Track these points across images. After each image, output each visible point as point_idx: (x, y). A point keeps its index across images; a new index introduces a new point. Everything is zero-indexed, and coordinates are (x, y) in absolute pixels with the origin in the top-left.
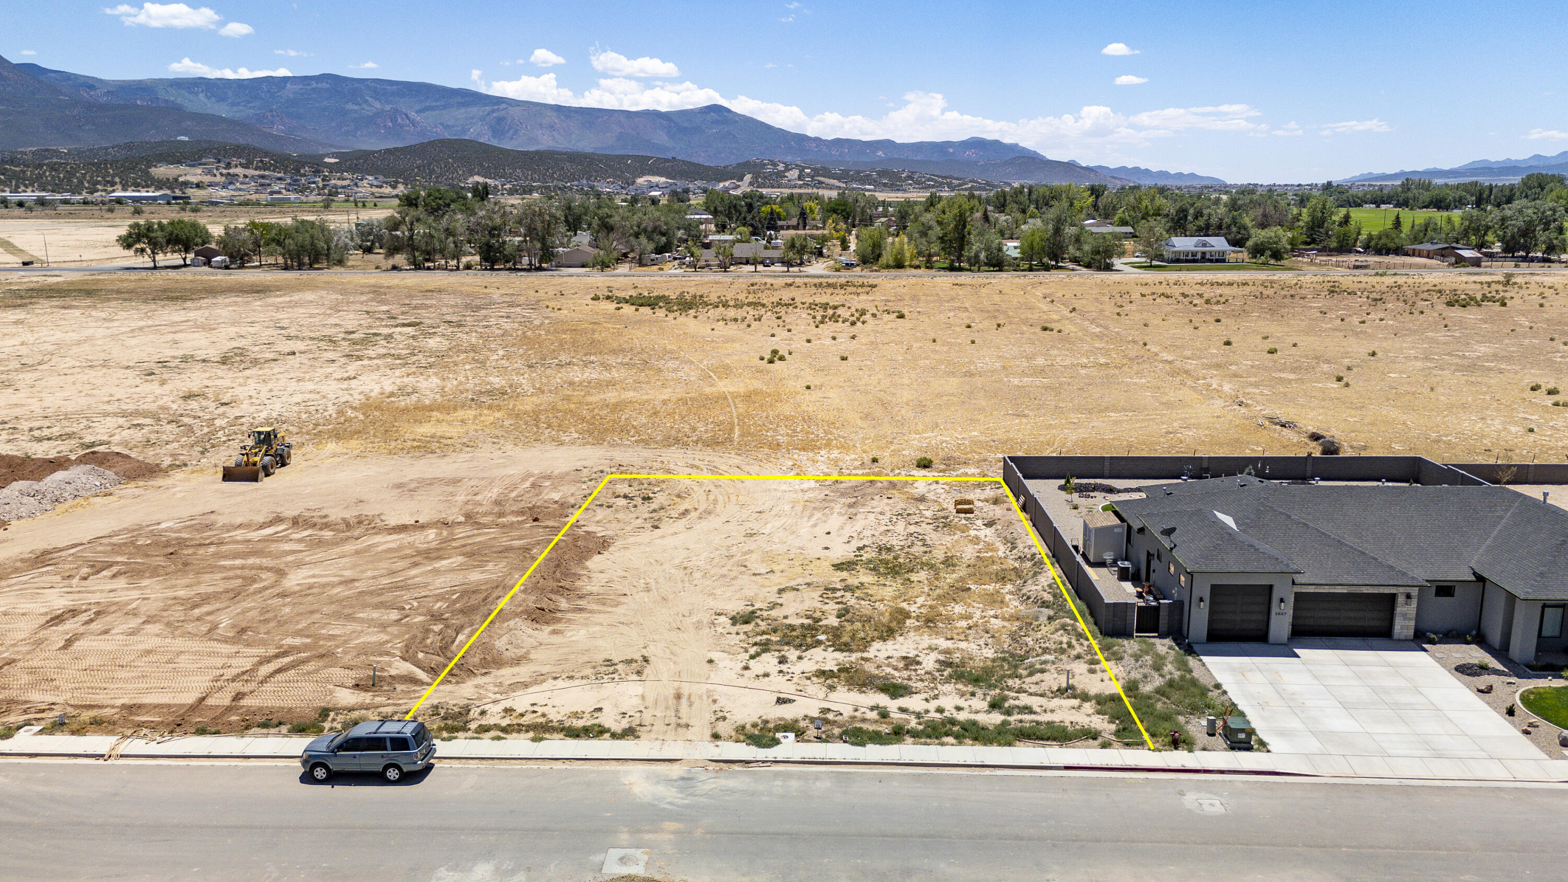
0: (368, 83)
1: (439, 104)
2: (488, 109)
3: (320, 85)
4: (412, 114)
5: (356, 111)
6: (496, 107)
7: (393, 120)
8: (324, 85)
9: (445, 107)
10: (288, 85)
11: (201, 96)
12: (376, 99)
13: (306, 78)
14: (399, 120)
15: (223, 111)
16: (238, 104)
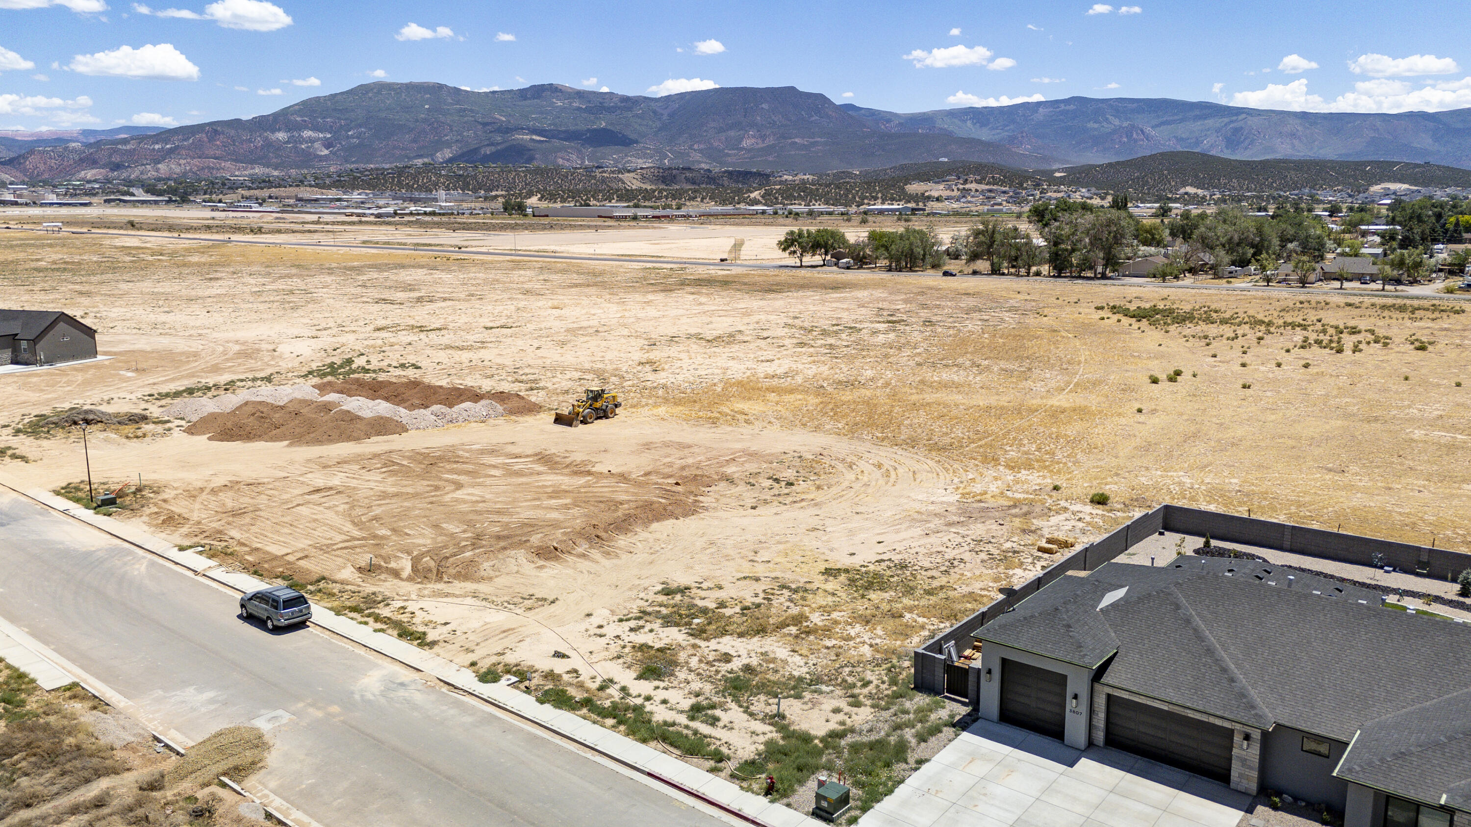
1: (1176, 117)
2: (1226, 120)
3: (1068, 108)
6: (1234, 118)
7: (1129, 135)
8: (1072, 107)
9: (1182, 121)
10: (1041, 110)
12: (1115, 117)
14: (1135, 135)
15: (985, 135)
16: (997, 128)
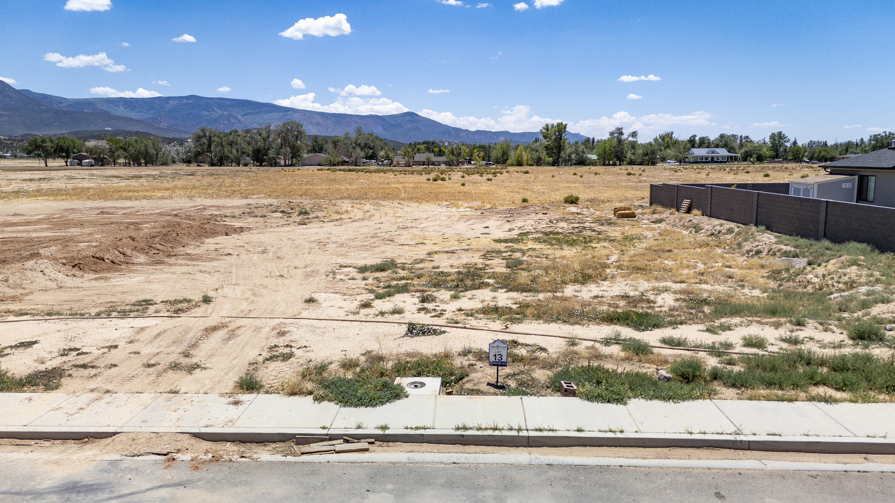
0: (215, 100)
1: (254, 111)
2: (282, 114)
3: (188, 101)
4: (239, 117)
5: (207, 115)
6: (286, 113)
7: (229, 120)
8: (191, 101)
9: (258, 113)
10: (170, 101)
11: (122, 108)
12: (219, 109)
13: (180, 97)
14: (232, 120)
15: (133, 115)
16: (142, 112)
